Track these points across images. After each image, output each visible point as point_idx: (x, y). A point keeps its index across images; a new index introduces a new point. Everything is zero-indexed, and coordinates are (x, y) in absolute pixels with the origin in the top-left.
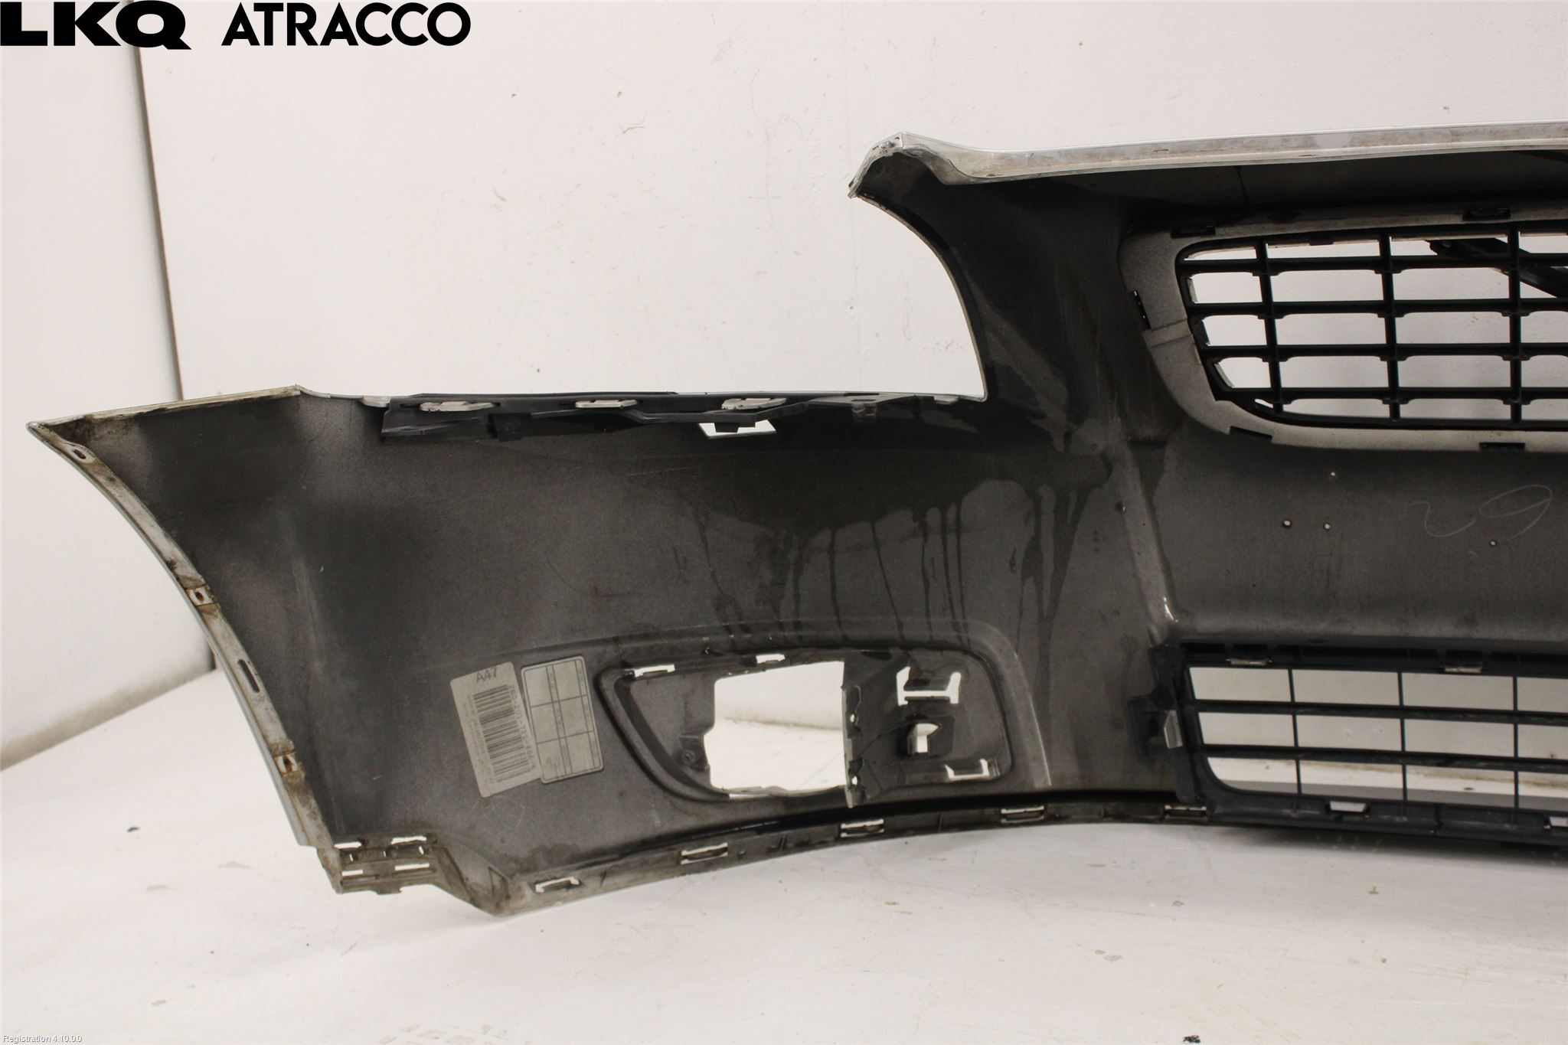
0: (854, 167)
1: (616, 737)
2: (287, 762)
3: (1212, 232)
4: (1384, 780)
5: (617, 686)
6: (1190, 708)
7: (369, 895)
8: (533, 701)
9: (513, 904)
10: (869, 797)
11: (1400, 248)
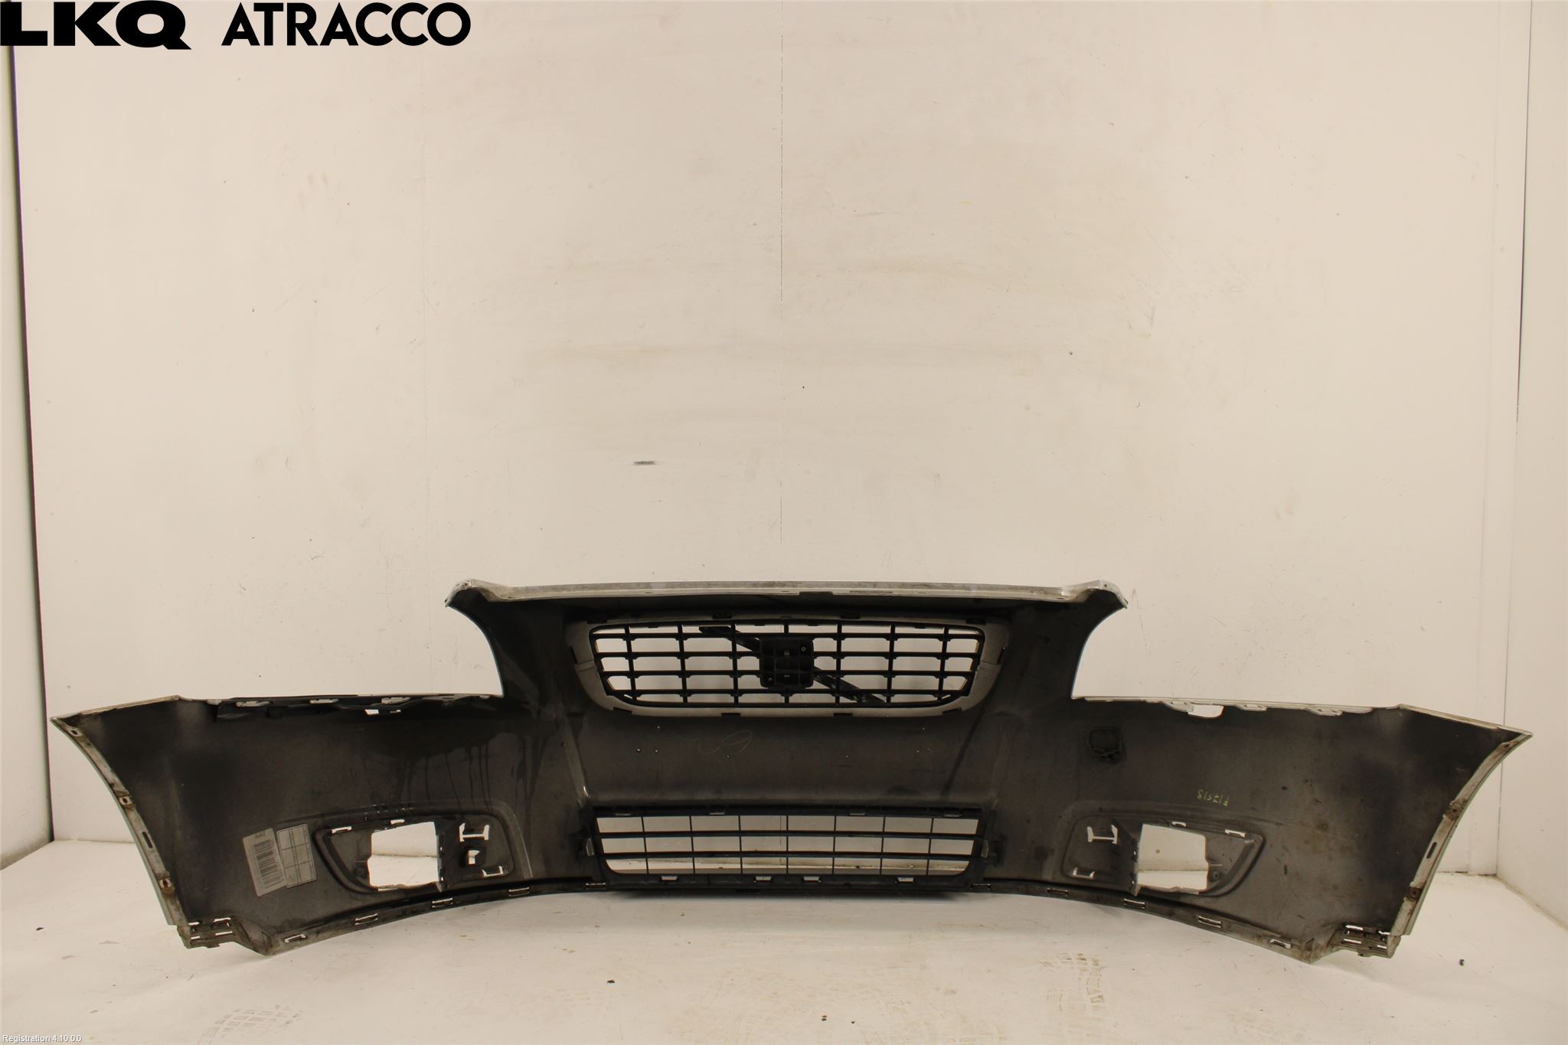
0: (448, 593)
1: (323, 864)
2: (165, 883)
3: (605, 622)
4: (684, 865)
5: (323, 838)
6: (598, 837)
7: (204, 948)
8: (283, 847)
9: (274, 949)
10: (449, 886)
11: (686, 629)
